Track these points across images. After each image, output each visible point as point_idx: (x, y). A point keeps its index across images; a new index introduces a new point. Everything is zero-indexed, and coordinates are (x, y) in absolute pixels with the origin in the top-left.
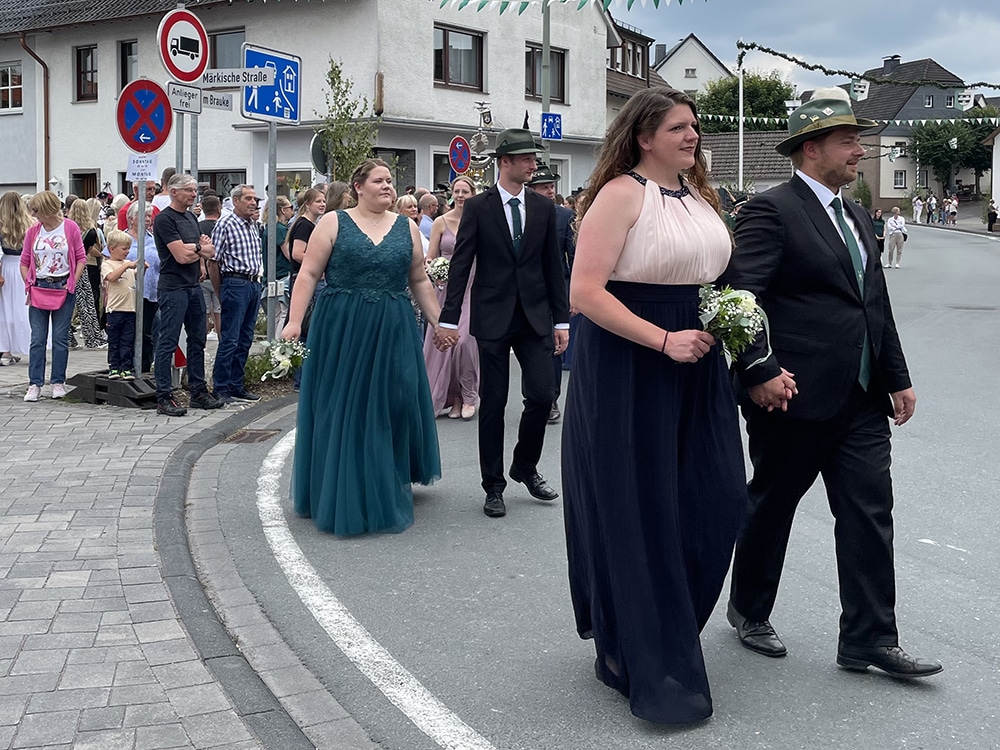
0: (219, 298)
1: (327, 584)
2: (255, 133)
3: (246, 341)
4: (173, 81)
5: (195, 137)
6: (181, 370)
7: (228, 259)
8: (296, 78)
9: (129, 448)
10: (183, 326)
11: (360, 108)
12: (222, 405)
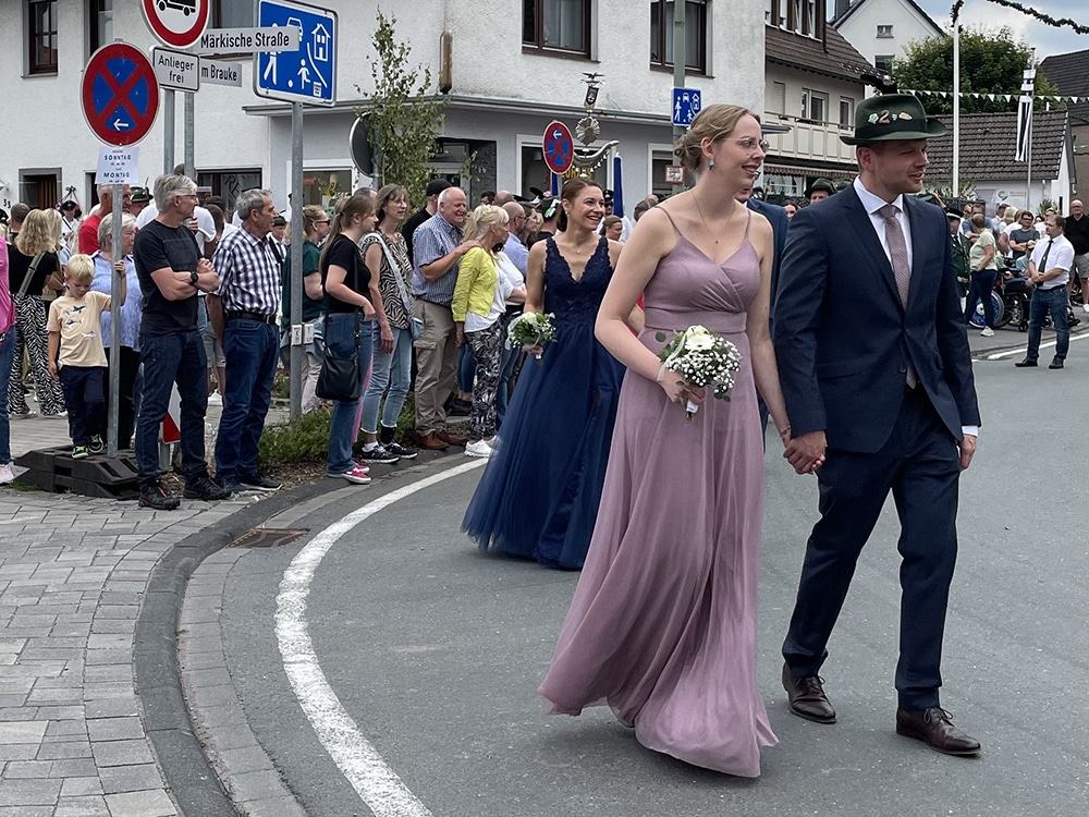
0: (223, 346)
1: (372, 743)
2: (274, 118)
3: (261, 406)
4: (160, 45)
5: (190, 123)
6: (172, 446)
7: (235, 293)
8: (330, 40)
9: (103, 554)
10: (175, 385)
11: (420, 82)
12: (229, 494)
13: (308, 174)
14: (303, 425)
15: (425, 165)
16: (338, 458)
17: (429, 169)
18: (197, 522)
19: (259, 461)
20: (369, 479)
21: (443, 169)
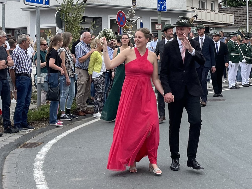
2: (31, 12)
12: (18, 131)
13: (42, 29)
14: (41, 109)
15: (79, 25)
16: (53, 119)
17: (80, 26)
18: (8, 140)
19: (28, 120)
20: (63, 125)
21: (85, 26)
